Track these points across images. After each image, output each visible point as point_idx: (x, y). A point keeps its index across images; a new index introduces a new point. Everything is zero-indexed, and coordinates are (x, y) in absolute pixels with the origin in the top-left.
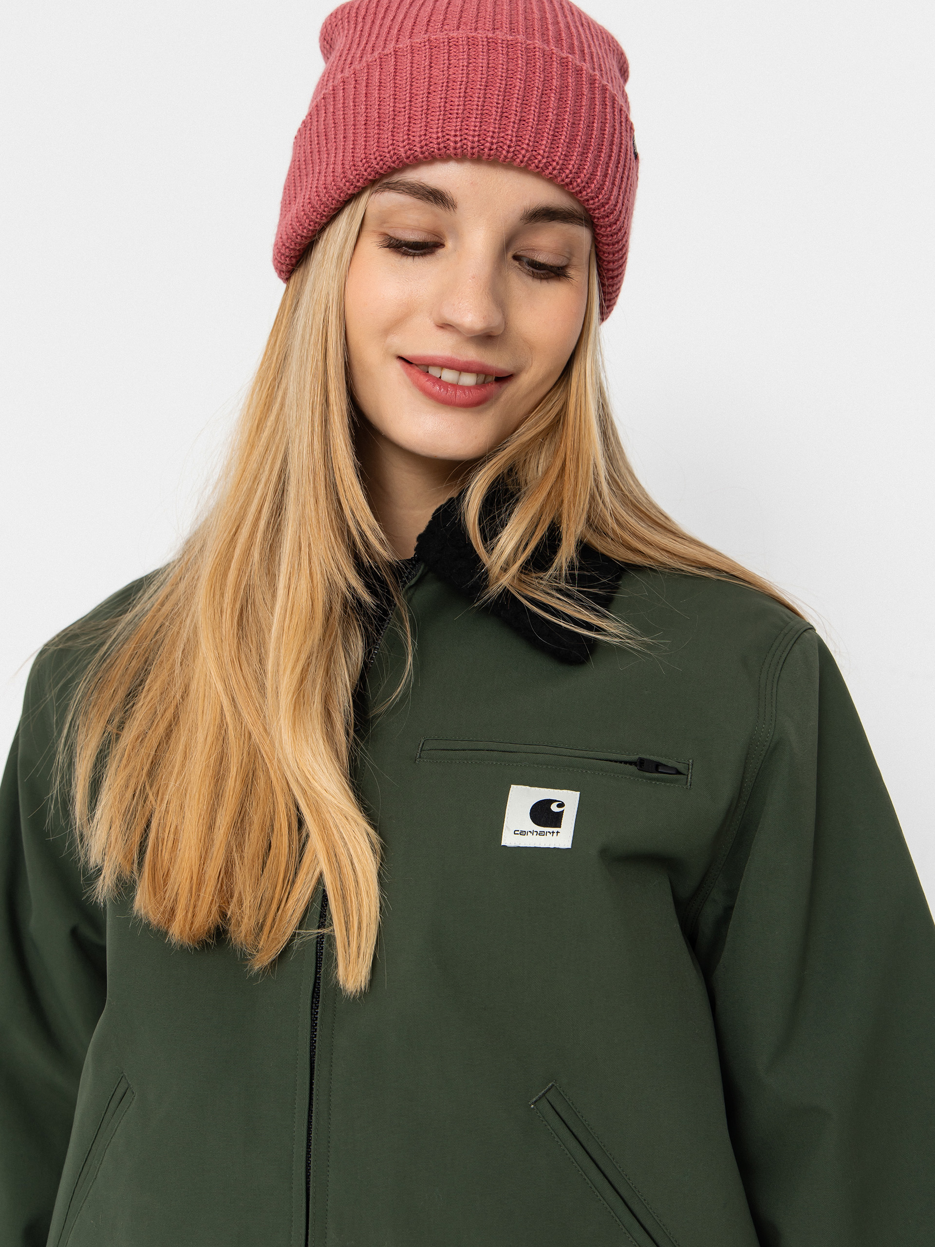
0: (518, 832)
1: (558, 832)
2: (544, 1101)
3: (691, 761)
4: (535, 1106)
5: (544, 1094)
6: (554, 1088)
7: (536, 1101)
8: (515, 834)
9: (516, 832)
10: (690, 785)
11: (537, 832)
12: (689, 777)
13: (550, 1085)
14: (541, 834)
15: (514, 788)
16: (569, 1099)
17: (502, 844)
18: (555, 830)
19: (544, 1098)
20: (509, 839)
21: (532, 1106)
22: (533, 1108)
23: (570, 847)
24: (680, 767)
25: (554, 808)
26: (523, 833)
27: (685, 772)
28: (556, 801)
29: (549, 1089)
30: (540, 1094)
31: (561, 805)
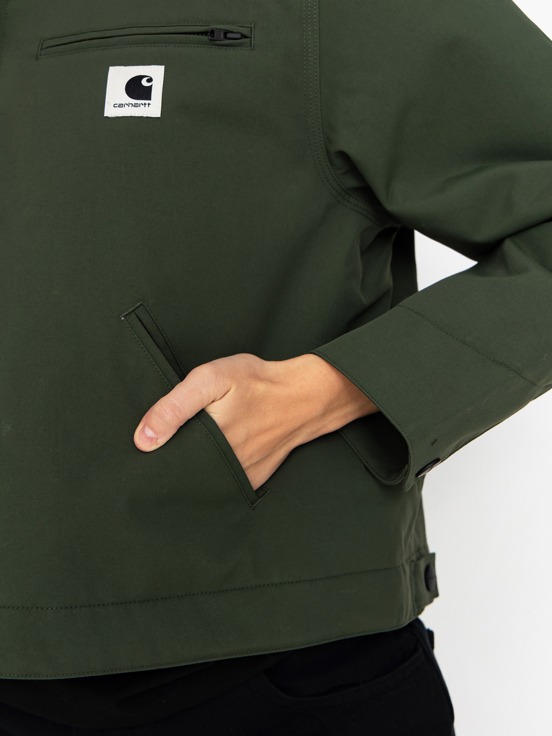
0: (117, 106)
1: (149, 104)
2: (133, 315)
3: (253, 24)
4: (125, 318)
5: (133, 311)
6: (142, 306)
7: (126, 315)
8: (114, 107)
9: (115, 106)
10: (254, 47)
11: (132, 104)
12: (253, 39)
13: (139, 304)
14: (136, 105)
15: (111, 69)
16: (153, 316)
17: (105, 115)
18: (147, 102)
19: (133, 313)
20: (110, 111)
21: (123, 318)
22: (123, 321)
23: (159, 116)
24: (245, 31)
25: (144, 82)
26: (121, 106)
27: (250, 36)
28: (145, 76)
29: (138, 307)
30: (131, 310)
31: (150, 80)
